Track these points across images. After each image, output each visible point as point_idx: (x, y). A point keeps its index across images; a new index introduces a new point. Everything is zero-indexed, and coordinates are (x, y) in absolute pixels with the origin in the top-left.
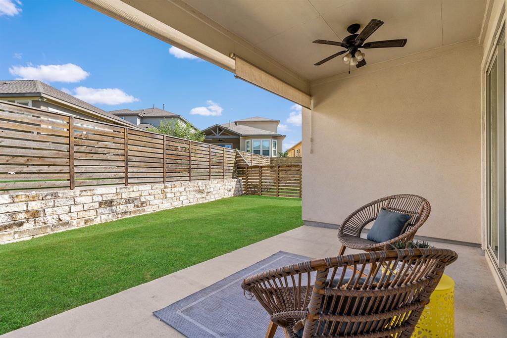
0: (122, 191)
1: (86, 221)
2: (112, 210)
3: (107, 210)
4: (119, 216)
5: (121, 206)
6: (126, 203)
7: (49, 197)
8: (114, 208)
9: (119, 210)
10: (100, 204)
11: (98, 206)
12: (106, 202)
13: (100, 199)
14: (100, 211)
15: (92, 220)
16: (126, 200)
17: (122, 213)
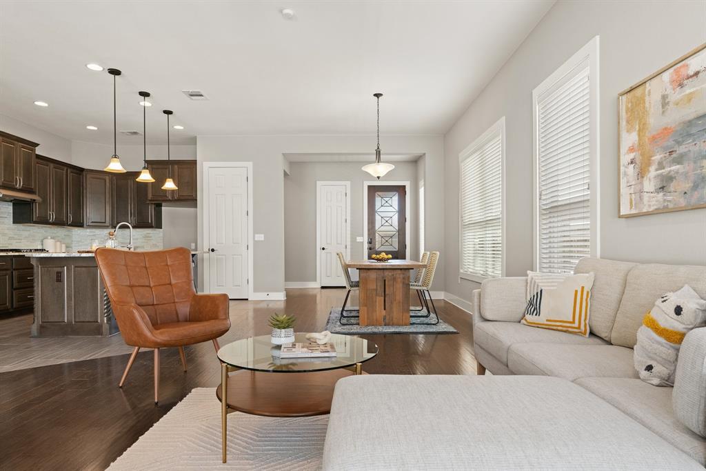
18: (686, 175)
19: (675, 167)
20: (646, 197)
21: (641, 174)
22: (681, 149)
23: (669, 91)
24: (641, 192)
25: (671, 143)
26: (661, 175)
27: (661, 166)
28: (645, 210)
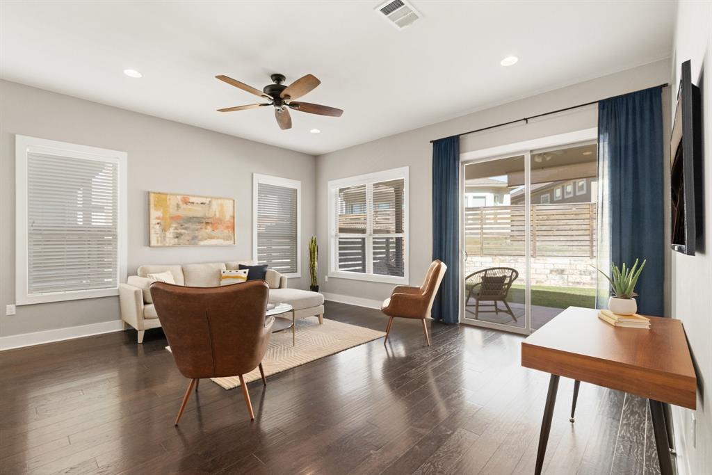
0: (576, 263)
1: (537, 282)
2: (563, 278)
3: (558, 277)
4: (570, 284)
5: (573, 276)
6: (581, 274)
7: (512, 261)
8: (565, 277)
9: (570, 279)
10: (551, 271)
11: (549, 272)
12: (557, 270)
13: (552, 267)
14: (550, 276)
15: (542, 282)
16: (580, 271)
17: (573, 283)
18: (188, 234)
19: (183, 231)
20: (167, 240)
21: (164, 230)
22: (186, 225)
23: (180, 203)
24: (165, 237)
25: (181, 222)
26: (177, 233)
27: (176, 229)
28: (167, 245)
